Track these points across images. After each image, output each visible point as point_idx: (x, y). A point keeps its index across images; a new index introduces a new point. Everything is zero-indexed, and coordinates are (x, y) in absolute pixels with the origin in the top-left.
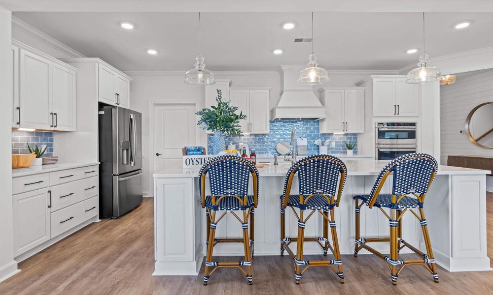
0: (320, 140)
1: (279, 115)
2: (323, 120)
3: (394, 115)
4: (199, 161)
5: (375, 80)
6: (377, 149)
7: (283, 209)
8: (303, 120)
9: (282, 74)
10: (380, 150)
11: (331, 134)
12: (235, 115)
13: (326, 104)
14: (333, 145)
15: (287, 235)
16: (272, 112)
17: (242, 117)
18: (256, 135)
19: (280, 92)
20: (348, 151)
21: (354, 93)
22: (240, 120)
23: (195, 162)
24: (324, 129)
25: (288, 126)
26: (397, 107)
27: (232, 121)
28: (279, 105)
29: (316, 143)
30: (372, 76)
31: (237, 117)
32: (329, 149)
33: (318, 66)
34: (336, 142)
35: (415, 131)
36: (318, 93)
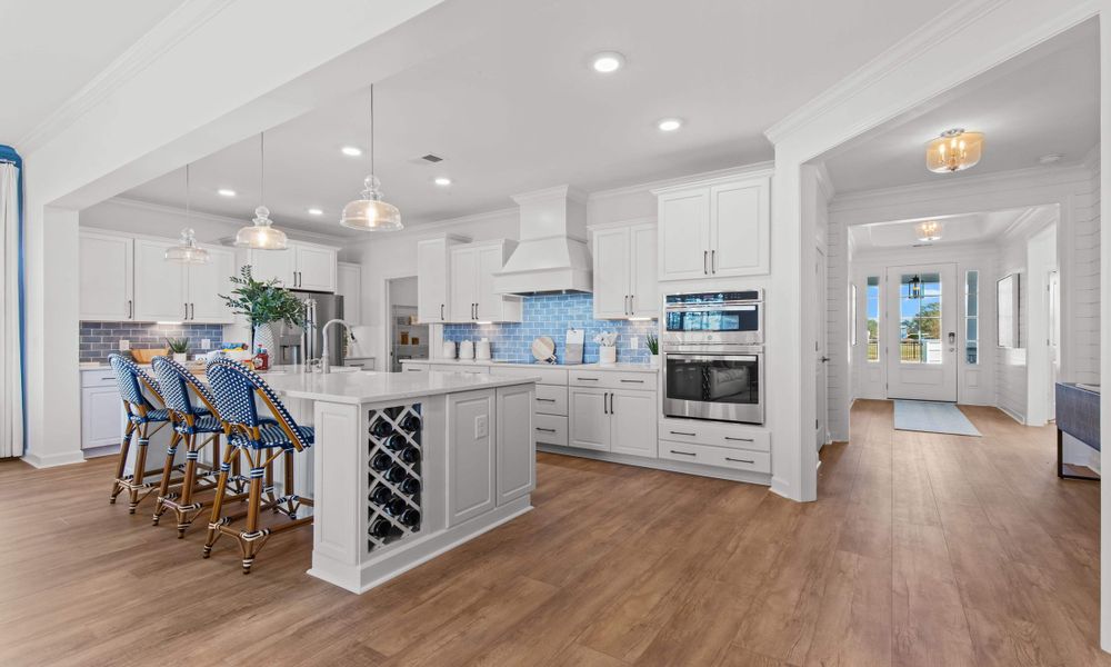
3: (704, 276)
5: (661, 198)
18: (505, 324)
20: (652, 357)
26: (710, 255)
32: (625, 352)
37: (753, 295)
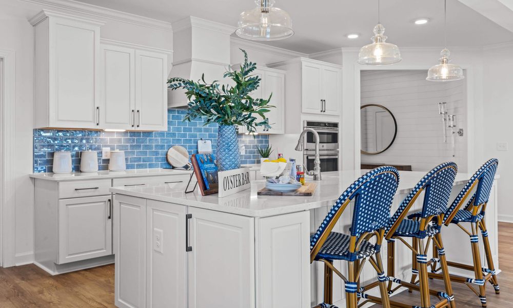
3: (320, 113)
5: (304, 64)
6: (305, 156)
10: (309, 158)
20: (262, 159)
26: (323, 102)
33: (386, 42)
34: (246, 147)
35: (337, 134)
37: (335, 125)
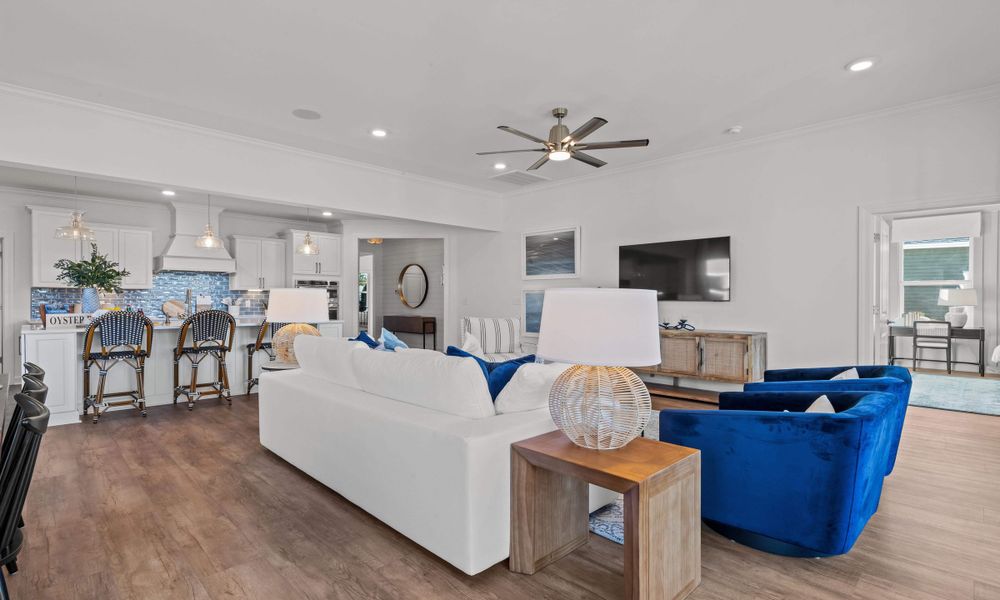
0: (229, 298)
1: (167, 265)
2: (233, 274)
3: (315, 274)
4: (68, 320)
5: (295, 234)
7: (176, 359)
8: (205, 273)
9: (173, 212)
11: (245, 292)
12: (114, 271)
13: (237, 255)
14: (248, 304)
15: (181, 384)
16: (157, 261)
17: (124, 273)
19: (169, 233)
21: (272, 246)
22: (123, 277)
23: (62, 321)
24: (236, 284)
25: (183, 280)
26: (318, 265)
27: (112, 277)
28: (169, 254)
29: (224, 301)
30: (292, 230)
31: (118, 274)
32: (241, 309)
34: (252, 300)
35: (336, 290)
36: (227, 241)
